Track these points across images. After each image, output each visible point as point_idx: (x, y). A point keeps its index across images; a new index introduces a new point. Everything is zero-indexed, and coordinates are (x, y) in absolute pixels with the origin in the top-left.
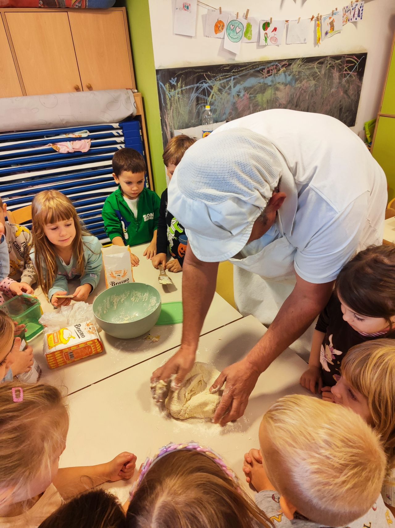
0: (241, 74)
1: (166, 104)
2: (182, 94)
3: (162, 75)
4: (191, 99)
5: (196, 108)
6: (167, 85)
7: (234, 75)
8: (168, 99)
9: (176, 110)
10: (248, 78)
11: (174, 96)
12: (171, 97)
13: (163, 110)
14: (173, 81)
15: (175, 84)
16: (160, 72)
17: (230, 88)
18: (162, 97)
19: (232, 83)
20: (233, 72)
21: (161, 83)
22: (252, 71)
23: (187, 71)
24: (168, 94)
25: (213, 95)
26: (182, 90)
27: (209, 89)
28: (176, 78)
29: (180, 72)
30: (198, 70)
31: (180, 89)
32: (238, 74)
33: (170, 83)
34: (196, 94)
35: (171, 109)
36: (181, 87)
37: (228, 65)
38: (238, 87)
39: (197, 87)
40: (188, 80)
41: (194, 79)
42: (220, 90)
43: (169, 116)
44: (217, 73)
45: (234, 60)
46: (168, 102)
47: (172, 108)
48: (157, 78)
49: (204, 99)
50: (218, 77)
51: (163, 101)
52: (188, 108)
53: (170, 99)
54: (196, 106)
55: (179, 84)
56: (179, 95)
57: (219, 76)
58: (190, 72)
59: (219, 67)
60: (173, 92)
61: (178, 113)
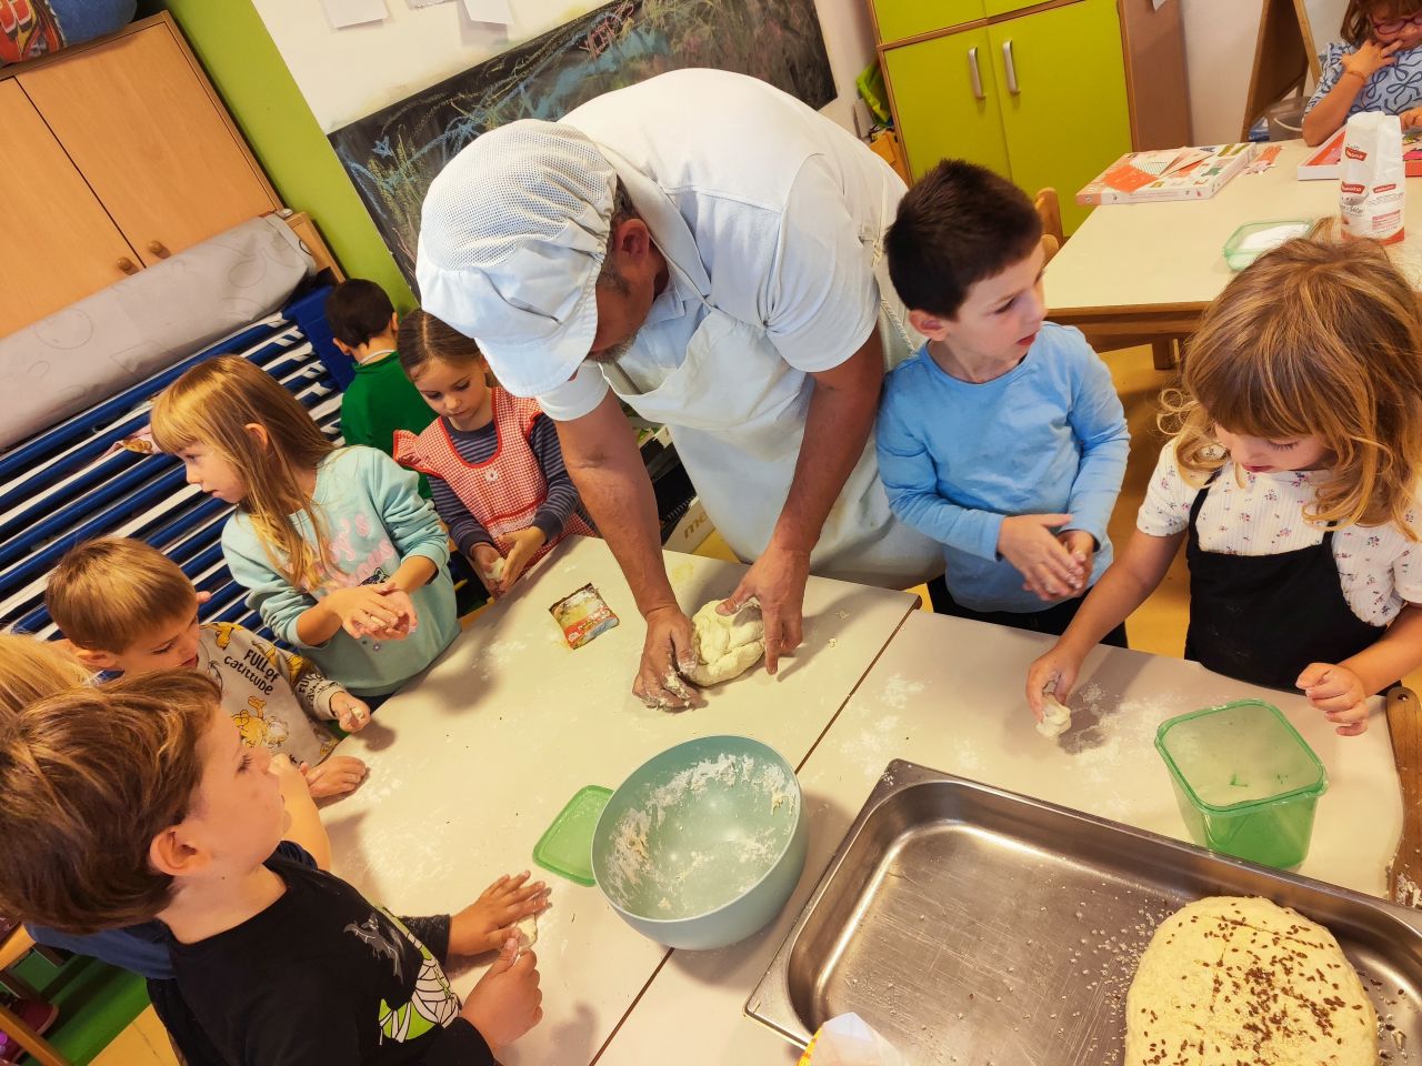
0: (538, 71)
1: (389, 212)
2: (418, 171)
3: (346, 142)
6: (372, 163)
8: (390, 198)
10: (558, 74)
11: (402, 185)
12: (395, 190)
13: (388, 232)
14: (383, 149)
15: (391, 153)
16: (340, 139)
18: (372, 199)
19: (525, 100)
20: (518, 72)
21: (354, 165)
22: (559, 53)
23: (404, 110)
24: (384, 184)
26: (413, 163)
28: (386, 139)
29: (391, 120)
30: (431, 99)
31: (409, 162)
32: (531, 72)
33: (378, 157)
35: (407, 220)
36: (410, 155)
37: (499, 59)
38: (545, 103)
39: (448, 140)
40: (417, 132)
41: (430, 123)
43: (410, 238)
44: (480, 89)
45: (506, 41)
46: (392, 204)
47: (408, 217)
48: (339, 155)
50: (486, 97)
51: (378, 208)
53: (394, 197)
55: (399, 151)
56: (412, 178)
57: (489, 93)
58: (414, 110)
59: (479, 73)
60: (393, 176)
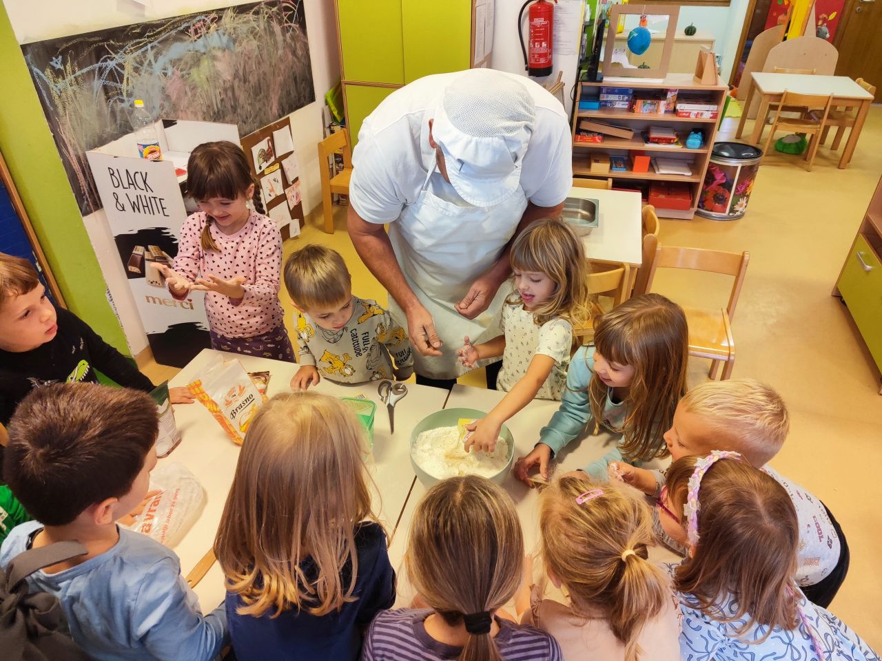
0: (160, 39)
1: (55, 107)
2: (78, 84)
3: (33, 53)
4: (95, 90)
5: (108, 106)
6: (48, 71)
7: (150, 42)
8: (57, 98)
9: (75, 115)
10: (171, 44)
11: (65, 90)
12: (61, 92)
13: (52, 119)
14: (57, 63)
15: (62, 68)
16: (29, 49)
17: (150, 64)
18: (45, 95)
19: (150, 55)
20: (148, 37)
21: (36, 70)
22: (173, 32)
23: (75, 41)
24: (54, 87)
25: (128, 79)
26: (75, 77)
27: (119, 69)
28: (60, 57)
29: (65, 46)
30: (92, 39)
31: (73, 76)
32: (156, 39)
33: (53, 68)
34: (101, 82)
35: (66, 114)
36: (74, 72)
37: (138, 26)
38: (162, 60)
39: (100, 68)
40: (81, 58)
41: (90, 54)
42: (136, 70)
43: (66, 127)
44: (124, 41)
45: (143, 16)
46: (57, 102)
47: (67, 112)
48: (26, 60)
49: (116, 88)
50: (127, 47)
51: (47, 102)
52: (94, 108)
53: (60, 97)
54: (106, 102)
55: (67, 68)
56: (73, 87)
57: (129, 45)
58: (81, 43)
59: (125, 31)
60: (61, 83)
61: (80, 119)
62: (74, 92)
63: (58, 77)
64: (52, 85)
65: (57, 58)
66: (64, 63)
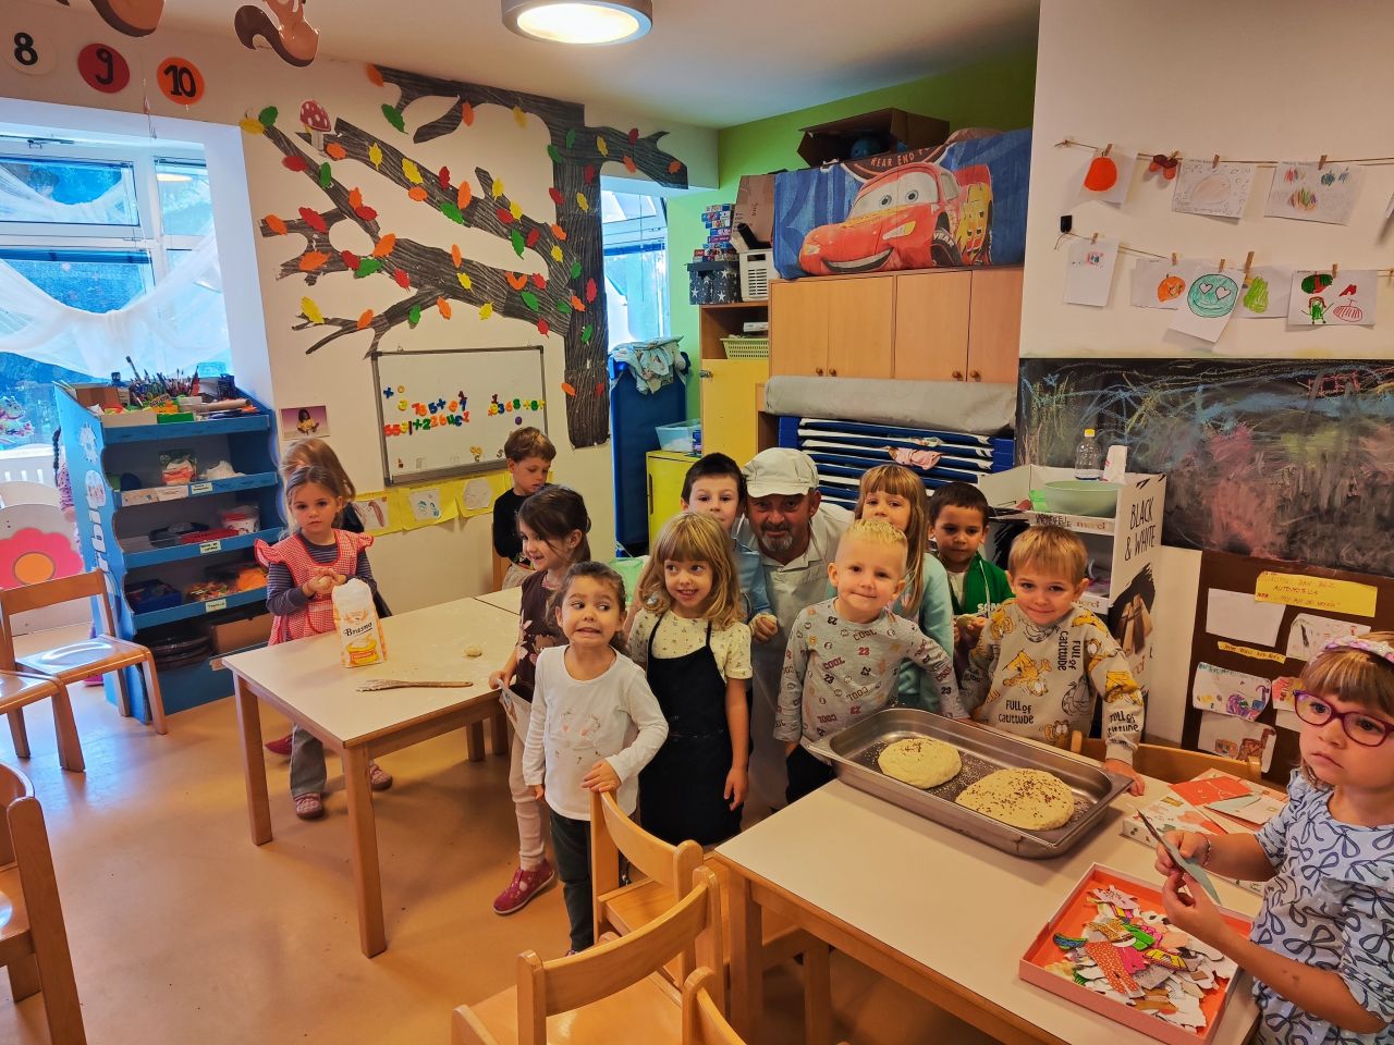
0: (1230, 383)
1: (1030, 417)
2: (1066, 403)
3: (1029, 366)
4: (1085, 416)
6: (1038, 385)
7: (1203, 383)
8: (1036, 410)
9: (1049, 430)
10: (1251, 393)
11: (1049, 405)
12: (1043, 406)
13: (1021, 426)
14: (1051, 381)
15: (1055, 385)
16: (1026, 363)
17: (1192, 408)
18: (1024, 404)
19: (1198, 398)
20: (1204, 376)
21: (1025, 381)
22: (1266, 379)
23: (1082, 364)
24: (1037, 400)
25: (1141, 416)
26: (1066, 397)
27: (1132, 402)
28: (1057, 376)
29: (1068, 366)
30: (1108, 366)
31: (1063, 395)
32: (1219, 381)
33: (1045, 383)
34: (1099, 409)
35: (1039, 427)
36: (1067, 391)
37: (1191, 361)
38: (1216, 409)
39: (1103, 396)
40: (1082, 381)
41: (1096, 379)
42: (1161, 409)
43: (1033, 438)
44: (1156, 374)
45: (1210, 351)
46: (1034, 412)
47: (1041, 426)
48: (1020, 371)
49: (1117, 420)
50: (1158, 382)
51: (1024, 411)
52: (1076, 431)
53: (1039, 409)
55: (1061, 386)
56: (1059, 405)
57: (1163, 381)
59: (1164, 363)
60: (1046, 399)
61: (1053, 435)
62: (1058, 410)
63: (1046, 392)
64: (1035, 398)
65: (1053, 375)
66: (1059, 381)
